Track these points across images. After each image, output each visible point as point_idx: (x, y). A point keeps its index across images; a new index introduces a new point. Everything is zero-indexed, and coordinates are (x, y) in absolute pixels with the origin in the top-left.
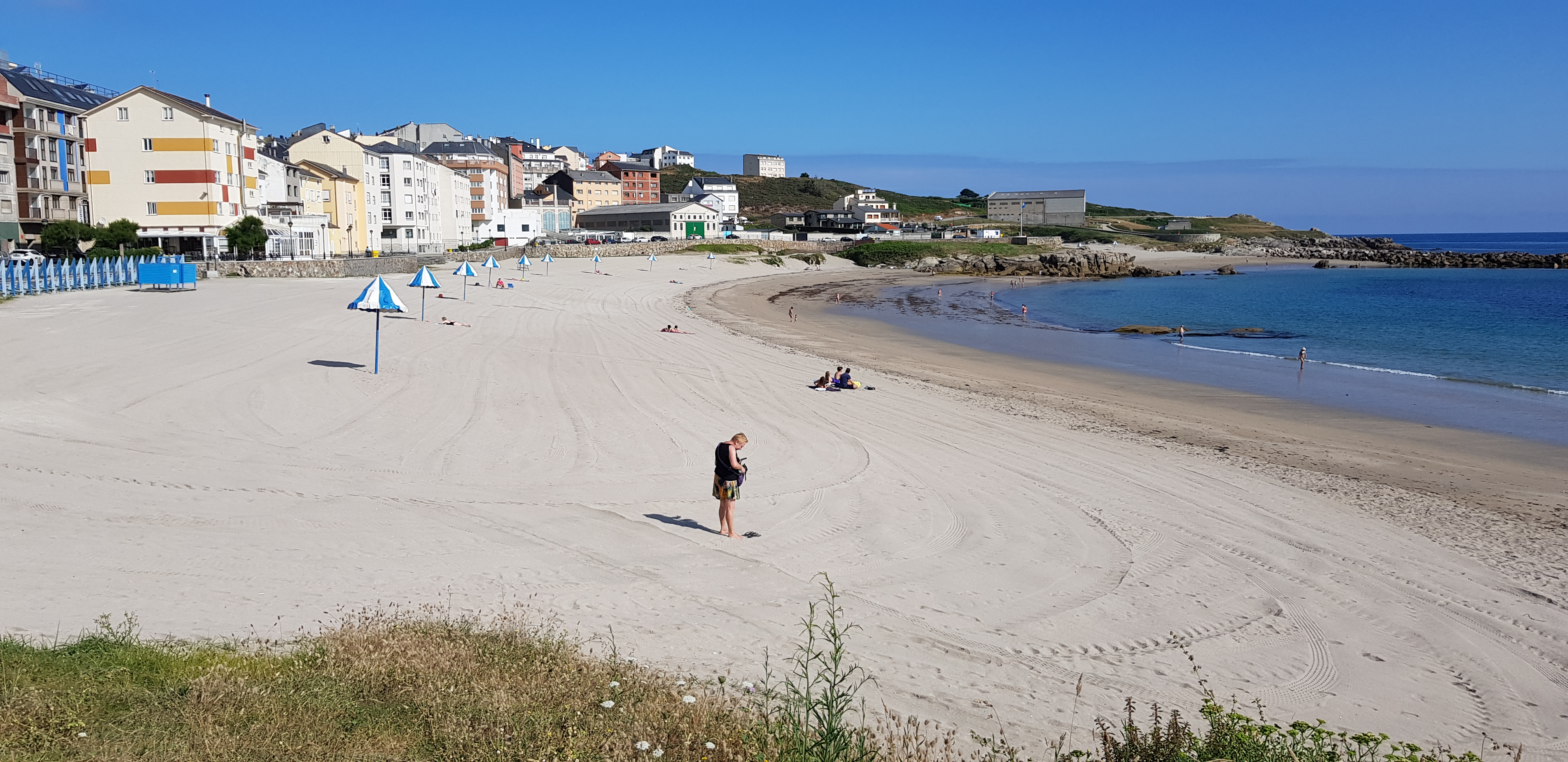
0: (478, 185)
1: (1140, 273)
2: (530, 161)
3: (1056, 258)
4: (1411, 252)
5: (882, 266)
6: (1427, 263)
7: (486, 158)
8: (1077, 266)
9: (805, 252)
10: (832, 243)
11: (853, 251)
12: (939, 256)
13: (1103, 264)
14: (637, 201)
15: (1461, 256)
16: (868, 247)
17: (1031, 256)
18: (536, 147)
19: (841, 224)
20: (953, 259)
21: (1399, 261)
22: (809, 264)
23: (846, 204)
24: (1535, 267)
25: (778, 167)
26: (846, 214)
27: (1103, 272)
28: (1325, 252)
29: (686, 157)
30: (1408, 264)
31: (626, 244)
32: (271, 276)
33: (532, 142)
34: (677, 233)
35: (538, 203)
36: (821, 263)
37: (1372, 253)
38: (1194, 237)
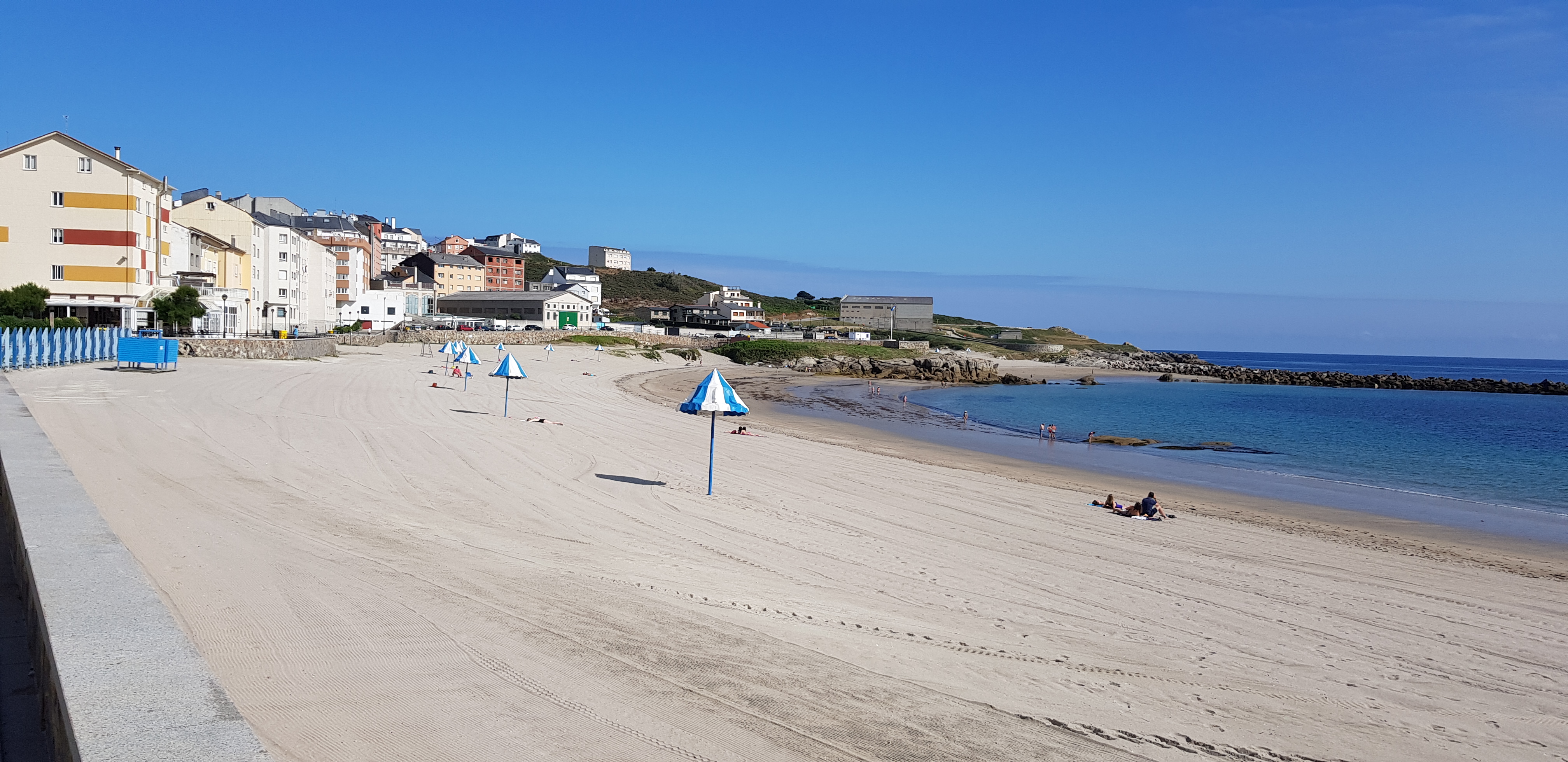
0: (343, 264)
1: (1008, 380)
2: (386, 241)
3: (930, 362)
4: (1242, 369)
5: (760, 364)
6: (1258, 380)
7: (352, 236)
8: (951, 372)
9: (681, 347)
10: (706, 339)
11: (729, 348)
12: (816, 356)
13: (974, 370)
14: (500, 288)
15: (1288, 374)
16: (744, 344)
17: (906, 360)
18: (391, 227)
19: (707, 320)
20: (830, 360)
21: (1232, 377)
22: (685, 359)
23: (711, 300)
24: (1357, 387)
25: (624, 260)
26: (711, 311)
27: (975, 378)
28: (1162, 365)
29: (533, 246)
30: (1242, 380)
31: (501, 332)
32: (216, 356)
33: (387, 221)
34: (550, 323)
35: (401, 286)
36: (697, 358)
37: (1207, 368)
38: (1040, 347)
